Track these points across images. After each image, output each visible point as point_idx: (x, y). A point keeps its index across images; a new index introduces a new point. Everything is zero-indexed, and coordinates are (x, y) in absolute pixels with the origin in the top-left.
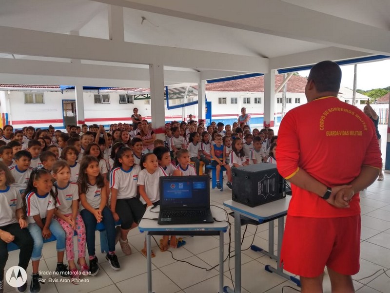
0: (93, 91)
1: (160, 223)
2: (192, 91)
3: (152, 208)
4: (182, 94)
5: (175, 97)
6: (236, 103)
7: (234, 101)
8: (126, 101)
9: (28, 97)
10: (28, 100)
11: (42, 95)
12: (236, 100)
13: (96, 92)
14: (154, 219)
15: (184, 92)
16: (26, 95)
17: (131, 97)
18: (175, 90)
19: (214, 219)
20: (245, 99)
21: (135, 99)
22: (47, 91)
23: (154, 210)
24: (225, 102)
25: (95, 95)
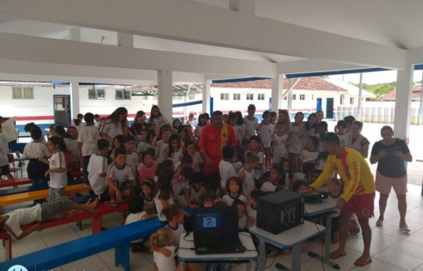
0: (88, 86)
1: (198, 253)
2: (195, 89)
3: (186, 236)
4: (185, 91)
5: (176, 94)
6: (239, 99)
7: (237, 97)
8: (123, 97)
9: (16, 91)
10: (16, 95)
11: (32, 89)
12: (239, 95)
13: (91, 87)
14: (192, 249)
15: (187, 90)
16: (14, 89)
17: (128, 92)
18: (177, 87)
19: (245, 248)
20: (248, 95)
21: (133, 95)
22: (38, 85)
23: (188, 238)
24: (227, 98)
25: (89, 90)
